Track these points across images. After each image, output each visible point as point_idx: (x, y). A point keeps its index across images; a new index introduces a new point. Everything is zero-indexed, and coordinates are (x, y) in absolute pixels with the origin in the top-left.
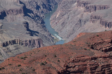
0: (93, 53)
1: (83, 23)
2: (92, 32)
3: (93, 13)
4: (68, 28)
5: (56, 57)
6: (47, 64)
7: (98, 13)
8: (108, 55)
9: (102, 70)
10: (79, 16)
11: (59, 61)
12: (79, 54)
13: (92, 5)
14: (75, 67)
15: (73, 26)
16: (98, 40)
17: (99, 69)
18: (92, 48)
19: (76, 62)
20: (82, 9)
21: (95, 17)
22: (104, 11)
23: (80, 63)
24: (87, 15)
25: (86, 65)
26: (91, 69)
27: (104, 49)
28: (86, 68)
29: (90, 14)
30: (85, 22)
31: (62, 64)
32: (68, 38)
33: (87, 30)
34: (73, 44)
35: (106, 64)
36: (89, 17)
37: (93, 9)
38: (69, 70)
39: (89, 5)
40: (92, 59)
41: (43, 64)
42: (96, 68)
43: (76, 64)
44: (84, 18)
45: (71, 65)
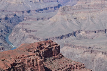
0: (28, 54)
1: (25, 39)
2: (30, 43)
3: (30, 34)
4: (18, 41)
5: (9, 56)
6: (5, 60)
7: (32, 33)
8: (36, 54)
9: (33, 62)
10: (23, 35)
11: (11, 58)
12: (22, 54)
13: (29, 30)
14: (19, 61)
15: (20, 40)
16: (31, 47)
17: (31, 61)
18: (28, 51)
19: (20, 58)
20: (24, 32)
21: (31, 36)
22: (35, 33)
23: (22, 59)
24: (27, 34)
25: (25, 59)
26: (27, 61)
27: (34, 51)
28: (25, 61)
29: (28, 34)
30: (26, 38)
31: (13, 60)
32: (18, 46)
33: (27, 42)
34: (18, 49)
35: (35, 58)
36: (28, 36)
37: (29, 32)
38: (16, 62)
39: (27, 30)
40: (28, 56)
41: (3, 60)
42: (30, 61)
43: (20, 59)
44: (26, 36)
45: (17, 60)
